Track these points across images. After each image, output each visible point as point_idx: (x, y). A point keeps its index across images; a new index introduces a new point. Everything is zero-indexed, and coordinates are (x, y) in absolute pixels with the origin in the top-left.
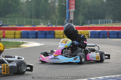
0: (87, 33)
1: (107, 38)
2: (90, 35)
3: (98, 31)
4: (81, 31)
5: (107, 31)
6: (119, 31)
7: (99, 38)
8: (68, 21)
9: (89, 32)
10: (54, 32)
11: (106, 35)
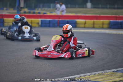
0: (37, 22)
1: (57, 27)
2: (40, 23)
3: (48, 20)
4: (31, 21)
5: (57, 20)
6: (69, 20)
7: (49, 26)
8: (18, 8)
9: (39, 21)
10: (3, 20)
11: (56, 24)
